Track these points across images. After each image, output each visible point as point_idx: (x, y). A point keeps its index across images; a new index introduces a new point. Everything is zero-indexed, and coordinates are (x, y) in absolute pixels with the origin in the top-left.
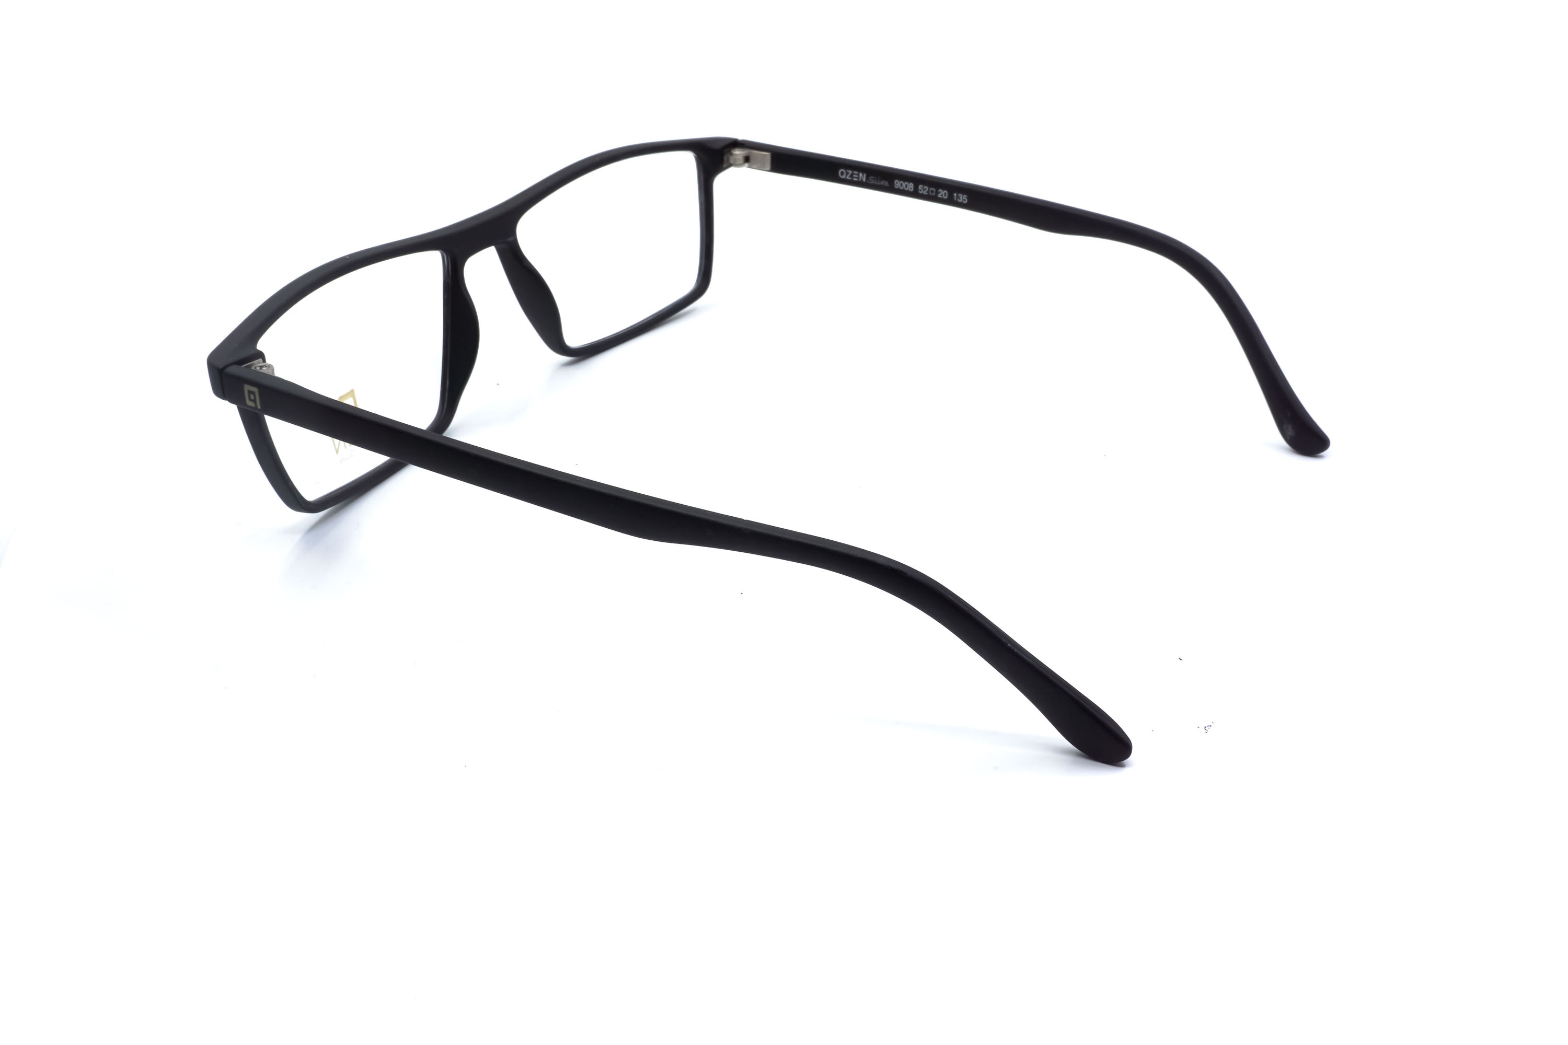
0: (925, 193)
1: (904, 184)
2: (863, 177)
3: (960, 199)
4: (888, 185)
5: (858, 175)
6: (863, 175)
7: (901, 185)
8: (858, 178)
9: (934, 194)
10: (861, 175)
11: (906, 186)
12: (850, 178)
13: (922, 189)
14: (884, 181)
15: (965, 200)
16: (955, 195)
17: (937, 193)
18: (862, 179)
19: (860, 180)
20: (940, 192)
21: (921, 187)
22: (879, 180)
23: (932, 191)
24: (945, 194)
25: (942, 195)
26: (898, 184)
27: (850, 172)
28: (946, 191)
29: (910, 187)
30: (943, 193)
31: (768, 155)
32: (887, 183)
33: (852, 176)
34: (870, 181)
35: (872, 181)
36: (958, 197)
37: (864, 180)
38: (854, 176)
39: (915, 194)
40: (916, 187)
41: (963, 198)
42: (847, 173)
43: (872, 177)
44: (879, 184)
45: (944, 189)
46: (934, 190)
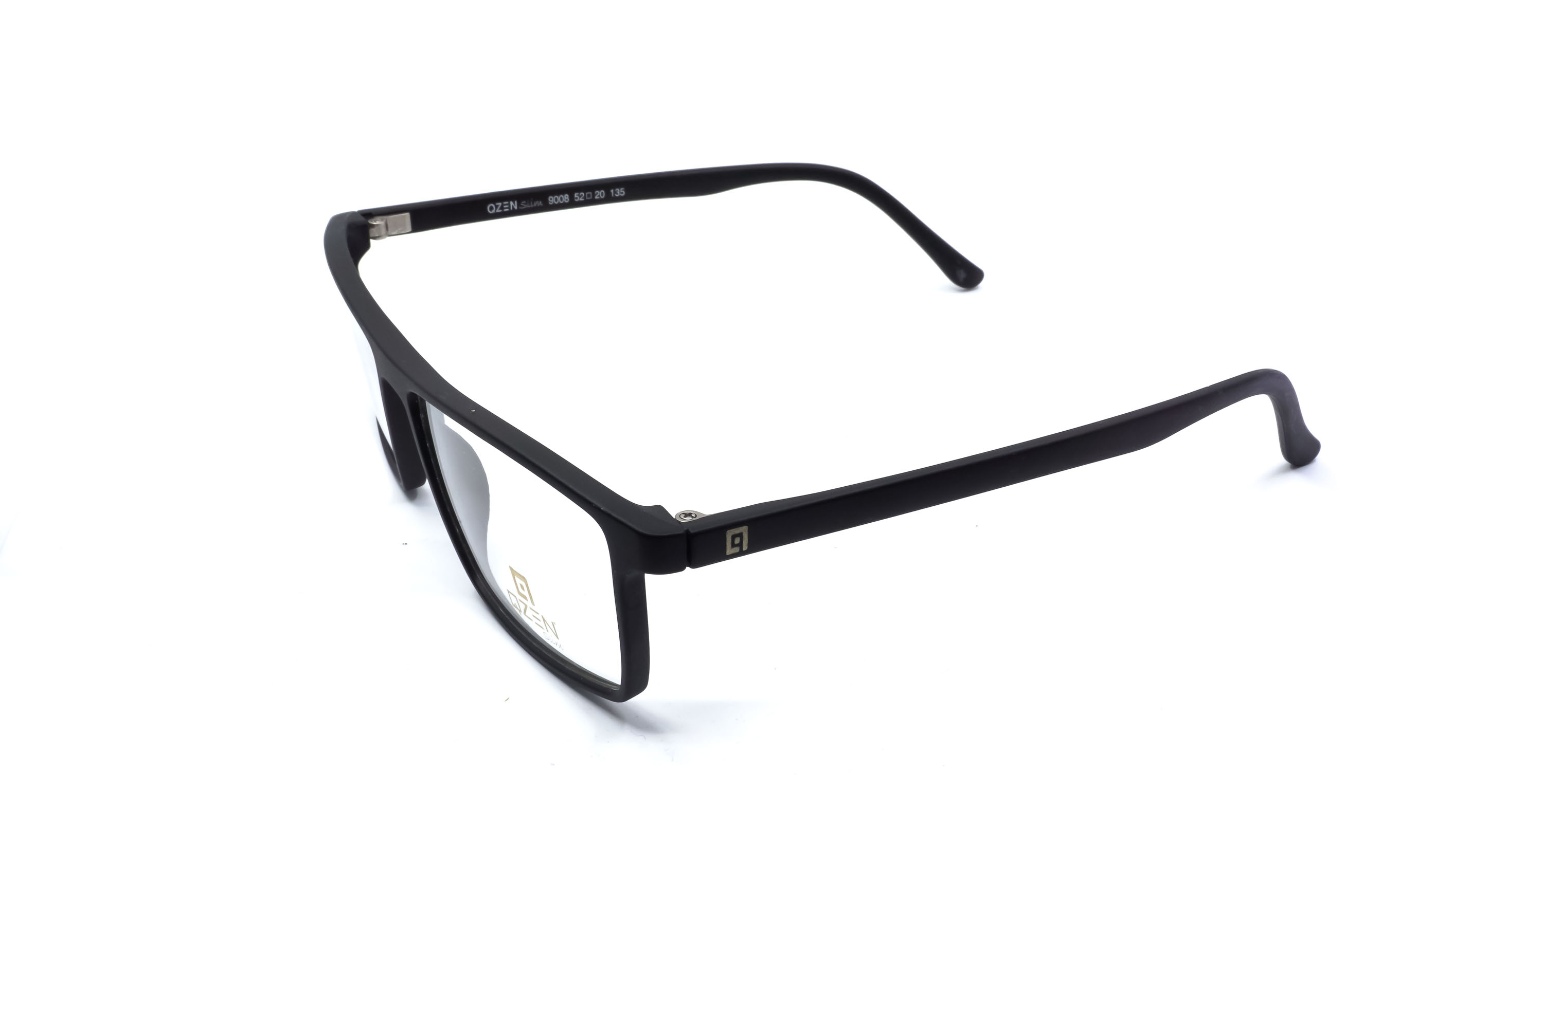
0: (582, 199)
1: (559, 199)
2: (514, 205)
3: (617, 194)
4: (542, 205)
5: (509, 204)
6: (514, 203)
7: (556, 200)
8: (509, 208)
9: (591, 198)
10: (512, 203)
11: (561, 199)
12: (500, 211)
13: (578, 197)
14: (537, 202)
15: (622, 193)
16: (612, 191)
17: (594, 195)
18: (513, 207)
19: (511, 209)
20: (597, 193)
21: (577, 195)
22: (531, 203)
23: (589, 196)
24: (602, 193)
25: (599, 196)
26: (552, 200)
27: (500, 204)
28: (603, 191)
29: (566, 198)
30: (600, 194)
31: (407, 215)
32: (540, 202)
33: (502, 208)
34: (523, 206)
35: (525, 205)
36: (615, 192)
37: (516, 208)
38: (505, 207)
39: (572, 204)
40: (572, 197)
41: (621, 192)
42: (497, 207)
43: (525, 202)
44: (532, 206)
45: (599, 189)
46: (590, 193)
